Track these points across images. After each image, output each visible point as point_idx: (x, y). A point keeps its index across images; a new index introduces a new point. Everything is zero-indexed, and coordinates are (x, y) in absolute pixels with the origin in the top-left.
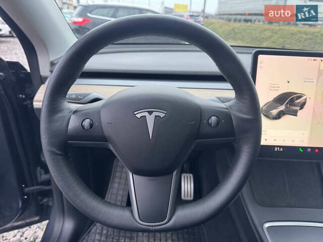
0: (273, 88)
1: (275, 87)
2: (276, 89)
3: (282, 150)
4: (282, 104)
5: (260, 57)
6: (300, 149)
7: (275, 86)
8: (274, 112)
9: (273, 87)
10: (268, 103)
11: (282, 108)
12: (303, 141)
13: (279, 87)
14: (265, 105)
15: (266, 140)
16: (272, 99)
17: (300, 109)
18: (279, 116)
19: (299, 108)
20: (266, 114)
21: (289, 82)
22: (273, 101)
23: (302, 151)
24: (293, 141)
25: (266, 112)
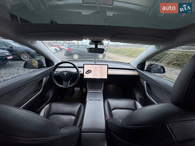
3: (89, 79)
7: (87, 69)
18: (88, 73)
24: (91, 77)
25: (86, 73)
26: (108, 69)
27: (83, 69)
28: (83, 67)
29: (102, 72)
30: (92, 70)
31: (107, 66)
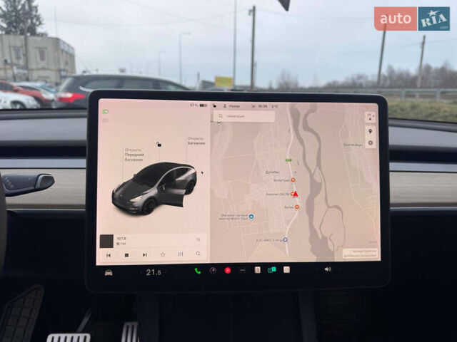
0: (133, 157)
1: (136, 155)
2: (137, 158)
3: (159, 272)
4: (152, 186)
5: (103, 103)
6: (196, 269)
7: (134, 153)
8: (139, 200)
9: (132, 156)
10: (124, 184)
11: (153, 192)
12: (198, 253)
13: (142, 155)
14: (117, 190)
15: (127, 255)
16: (132, 177)
17: (186, 193)
18: (147, 209)
19: (184, 191)
20: (123, 206)
21: (159, 145)
22: (133, 180)
23: (199, 273)
24: (180, 254)
25: (122, 201)
26: (393, 166)
27: (83, 162)
28: (87, 151)
29: (315, 187)
30: (199, 161)
31: (375, 106)
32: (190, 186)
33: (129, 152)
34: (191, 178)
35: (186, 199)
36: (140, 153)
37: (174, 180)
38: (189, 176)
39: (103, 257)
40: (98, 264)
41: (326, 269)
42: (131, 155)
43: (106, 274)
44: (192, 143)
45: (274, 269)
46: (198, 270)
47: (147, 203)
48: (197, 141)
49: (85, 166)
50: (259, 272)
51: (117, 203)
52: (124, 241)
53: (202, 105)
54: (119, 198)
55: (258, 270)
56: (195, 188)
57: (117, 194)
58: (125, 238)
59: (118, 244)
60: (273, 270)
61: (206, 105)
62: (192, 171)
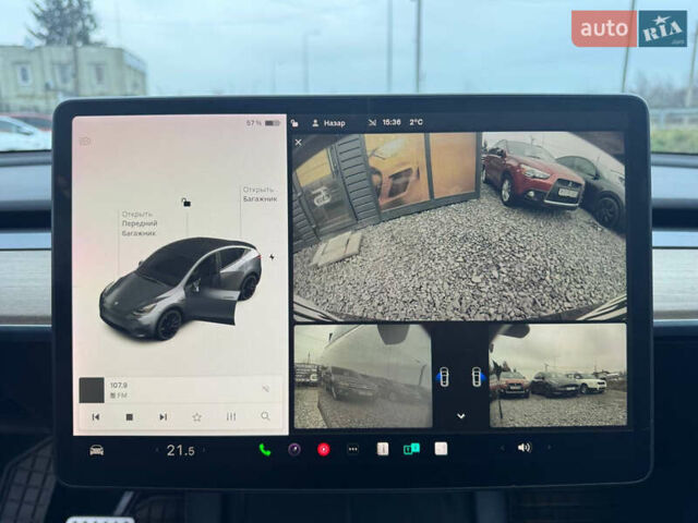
0: (137, 229)
1: (142, 224)
2: (146, 229)
4: (173, 285)
5: (80, 123)
6: (262, 447)
7: (139, 220)
8: (150, 316)
9: (135, 225)
10: (121, 280)
11: (175, 296)
12: (265, 416)
13: (155, 224)
14: (109, 293)
15: (129, 417)
16: (135, 267)
17: (241, 298)
18: (166, 328)
19: (235, 295)
20: (120, 324)
21: (187, 204)
22: (138, 272)
23: (268, 453)
24: (232, 417)
28: (52, 218)
32: (248, 284)
33: (130, 219)
34: (250, 268)
35: (241, 309)
36: (151, 220)
37: (216, 272)
38: (246, 265)
39: (86, 420)
40: (76, 433)
41: (521, 447)
42: (133, 224)
43: (92, 453)
44: (250, 200)
45: (415, 448)
46: (266, 449)
47: (165, 317)
48: (260, 195)
49: (50, 246)
50: (387, 453)
51: (110, 319)
52: (123, 390)
53: (269, 123)
54: (114, 307)
55: (383, 448)
56: (257, 286)
57: (109, 300)
58: (126, 386)
59: (113, 395)
60: (413, 450)
61: (278, 123)
62: (252, 255)
